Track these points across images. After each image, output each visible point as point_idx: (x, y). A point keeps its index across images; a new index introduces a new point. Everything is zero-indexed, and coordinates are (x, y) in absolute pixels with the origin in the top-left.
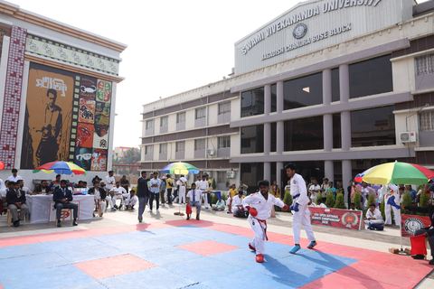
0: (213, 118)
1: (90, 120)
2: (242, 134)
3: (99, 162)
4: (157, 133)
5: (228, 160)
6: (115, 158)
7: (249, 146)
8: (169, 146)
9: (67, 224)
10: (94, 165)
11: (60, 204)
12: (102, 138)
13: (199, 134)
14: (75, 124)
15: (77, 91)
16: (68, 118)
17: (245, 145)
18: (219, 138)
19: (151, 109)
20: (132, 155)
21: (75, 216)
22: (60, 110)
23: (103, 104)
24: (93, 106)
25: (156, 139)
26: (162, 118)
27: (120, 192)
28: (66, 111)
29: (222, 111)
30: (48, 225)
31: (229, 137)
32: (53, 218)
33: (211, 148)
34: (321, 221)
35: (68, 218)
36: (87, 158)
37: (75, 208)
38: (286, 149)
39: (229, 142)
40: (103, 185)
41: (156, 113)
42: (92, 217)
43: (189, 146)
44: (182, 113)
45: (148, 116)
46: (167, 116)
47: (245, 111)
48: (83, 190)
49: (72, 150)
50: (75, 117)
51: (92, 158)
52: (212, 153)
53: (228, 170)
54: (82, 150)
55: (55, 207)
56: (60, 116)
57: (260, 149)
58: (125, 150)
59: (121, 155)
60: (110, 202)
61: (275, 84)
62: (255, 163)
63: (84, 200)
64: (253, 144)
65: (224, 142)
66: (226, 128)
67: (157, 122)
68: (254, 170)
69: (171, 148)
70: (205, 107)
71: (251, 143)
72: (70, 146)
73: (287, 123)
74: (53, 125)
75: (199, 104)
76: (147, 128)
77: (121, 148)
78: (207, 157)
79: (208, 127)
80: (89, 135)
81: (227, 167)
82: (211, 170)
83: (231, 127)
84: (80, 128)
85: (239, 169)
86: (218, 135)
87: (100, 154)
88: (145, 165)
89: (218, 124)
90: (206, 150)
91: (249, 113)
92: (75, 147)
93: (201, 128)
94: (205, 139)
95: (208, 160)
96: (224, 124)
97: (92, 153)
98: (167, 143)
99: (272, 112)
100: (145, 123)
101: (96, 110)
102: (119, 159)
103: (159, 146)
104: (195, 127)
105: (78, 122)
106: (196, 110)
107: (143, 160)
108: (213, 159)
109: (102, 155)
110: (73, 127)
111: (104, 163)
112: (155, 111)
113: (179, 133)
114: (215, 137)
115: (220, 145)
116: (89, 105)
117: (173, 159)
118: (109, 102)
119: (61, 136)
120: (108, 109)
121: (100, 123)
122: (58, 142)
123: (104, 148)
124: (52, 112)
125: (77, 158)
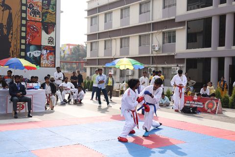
1: (38, 18)
2: (188, 28)
3: (48, 59)
4: (102, 29)
5: (173, 56)
6: (62, 55)
7: (196, 41)
8: (114, 42)
9: (23, 116)
10: (43, 62)
11: (16, 98)
12: (49, 36)
14: (24, 22)
16: (17, 17)
17: (192, 40)
18: (164, 33)
19: (94, 5)
20: (78, 52)
21: (30, 108)
24: (40, 4)
25: (100, 35)
26: (106, 14)
27: (69, 87)
28: (15, 10)
29: (167, 4)
30: (6, 116)
31: (174, 32)
32: (10, 110)
33: (155, 43)
35: (23, 111)
36: (37, 55)
37: (29, 101)
39: (174, 37)
40: (53, 80)
41: (100, 9)
42: (44, 110)
43: (134, 42)
44: (126, 8)
45: (92, 12)
46: (111, 13)
47: (192, 4)
48: (35, 85)
49: (23, 47)
50: (24, 15)
51: (42, 55)
52: (157, 49)
53: (173, 66)
54: (32, 48)
55: (12, 100)
56: (10, 15)
57: (207, 44)
58: (71, 47)
59: (67, 52)
60: (60, 96)
62: (202, 59)
63: (36, 94)
64: (200, 39)
65: (170, 37)
66: (171, 23)
67: (102, 18)
68: (200, 66)
69: (116, 44)
71: (198, 38)
72: (21, 44)
74: (5, 23)
76: (91, 25)
77: (67, 45)
78: (152, 53)
79: (153, 22)
80: (38, 32)
81: (173, 63)
82: (155, 66)
83: (176, 21)
84: (29, 27)
85: (185, 65)
86: (163, 30)
87: (48, 51)
88: (90, 62)
89: (163, 18)
90: (150, 45)
91: (196, 6)
92: (25, 44)
93: (146, 23)
94: (149, 34)
95: (152, 57)
96: (169, 19)
97: (41, 50)
98: (112, 40)
99: (221, 4)
100: (90, 19)
101: (43, 8)
102: (66, 56)
103: (104, 42)
104: (140, 22)
105: (27, 20)
106: (141, 5)
107: (88, 57)
108: (158, 55)
109: (50, 52)
110: (22, 25)
111: (52, 59)
112: (99, 7)
113: (123, 29)
114: (160, 32)
115: (165, 40)
116: (36, 3)
117: (118, 55)
119: (12, 34)
120: (54, 7)
121: (46, 20)
122: (10, 40)
123: (52, 45)
124: (3, 11)
125: (28, 55)
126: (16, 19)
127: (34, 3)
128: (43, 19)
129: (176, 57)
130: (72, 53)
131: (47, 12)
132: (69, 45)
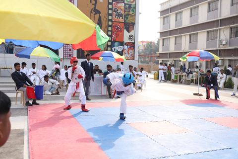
1: (121, 20)
3: (128, 53)
4: (173, 27)
8: (183, 38)
12: (130, 34)
13: (211, 26)
14: (110, 23)
16: (105, 19)
18: (231, 28)
19: (167, 7)
23: (130, 5)
24: (123, 8)
25: (171, 32)
26: (176, 14)
28: (103, 14)
33: (223, 38)
36: (120, 50)
41: (172, 9)
43: (202, 37)
44: (195, 8)
45: (165, 13)
46: (181, 12)
49: (109, 44)
50: (110, 17)
52: (224, 43)
54: (116, 44)
56: (100, 18)
58: (144, 44)
65: (237, 32)
67: (173, 17)
69: (185, 41)
70: (217, 0)
76: (164, 24)
77: (141, 42)
78: (219, 47)
79: (221, 18)
80: (121, 31)
82: (222, 58)
84: (114, 27)
86: (231, 26)
88: (162, 55)
89: (231, 14)
90: (218, 40)
92: (111, 41)
93: (214, 20)
94: (217, 30)
95: (219, 50)
97: (123, 46)
98: (181, 36)
100: (162, 19)
101: (125, 11)
102: (140, 51)
103: (174, 38)
104: (208, 19)
105: (112, 22)
106: (209, 4)
107: (161, 51)
108: (225, 48)
109: (130, 47)
110: (109, 26)
111: (132, 53)
114: (227, 28)
115: (232, 35)
116: (120, 7)
117: (187, 49)
118: (134, 3)
120: (134, 9)
121: (128, 21)
123: (132, 42)
124: (95, 15)
125: (113, 50)
126: (104, 22)
127: (118, 7)
128: (125, 21)
130: (145, 49)
131: (128, 14)
132: (143, 42)
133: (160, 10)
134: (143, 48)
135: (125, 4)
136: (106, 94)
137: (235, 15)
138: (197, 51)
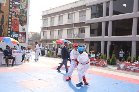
0: (77, 18)
1: (18, 18)
2: (91, 27)
3: (22, 39)
4: (49, 25)
5: (84, 40)
7: (94, 33)
8: (55, 32)
12: (23, 27)
13: (70, 26)
14: (10, 20)
15: (11, 3)
16: (7, 17)
17: (92, 32)
18: (79, 29)
19: (46, 14)
22: (3, 13)
23: (24, 10)
24: (19, 11)
25: (48, 28)
26: (51, 18)
28: (6, 13)
29: (81, 15)
31: (84, 28)
33: (75, 33)
34: (130, 69)
36: (16, 36)
38: (113, 35)
39: (84, 31)
41: (49, 15)
43: (65, 32)
44: (61, 16)
45: (45, 17)
46: (54, 17)
47: (93, 15)
49: (9, 32)
50: (10, 16)
51: (19, 36)
52: (76, 36)
54: (14, 33)
56: (3, 16)
58: (33, 33)
59: (31, 36)
61: (109, 2)
64: (96, 32)
65: (82, 31)
66: (83, 24)
67: (49, 19)
68: (95, 45)
70: (73, 13)
72: (8, 30)
73: (114, 22)
75: (70, 11)
76: (44, 23)
77: (31, 32)
78: (73, 38)
79: (74, 23)
80: (17, 25)
81: (83, 43)
83: (85, 23)
84: (13, 22)
85: (89, 44)
86: (79, 27)
87: (22, 35)
88: (43, 41)
89: (79, 21)
90: (73, 34)
91: (94, 17)
92: (10, 31)
93: (71, 23)
94: (72, 29)
95: (73, 40)
96: (82, 22)
97: (18, 34)
99: (106, 16)
100: (43, 20)
101: (20, 13)
102: (30, 38)
103: (50, 32)
104: (68, 23)
105: (12, 19)
106: (69, 15)
107: (42, 38)
108: (76, 39)
109: (23, 35)
110: (9, 21)
111: (24, 39)
112: (48, 15)
113: (60, 26)
114: (77, 28)
115: (80, 32)
116: (17, 11)
117: (57, 38)
118: (26, 9)
119: (4, 25)
120: (26, 13)
121: (22, 19)
122: (2, 28)
123: (24, 32)
125: (12, 36)
127: (16, 11)
128: (20, 19)
129: (85, 40)
130: (33, 37)
131: (22, 16)
133: (42, 15)
134: (32, 36)
135: (20, 9)
136: (4, 64)
137: (81, 22)
138: (62, 40)
